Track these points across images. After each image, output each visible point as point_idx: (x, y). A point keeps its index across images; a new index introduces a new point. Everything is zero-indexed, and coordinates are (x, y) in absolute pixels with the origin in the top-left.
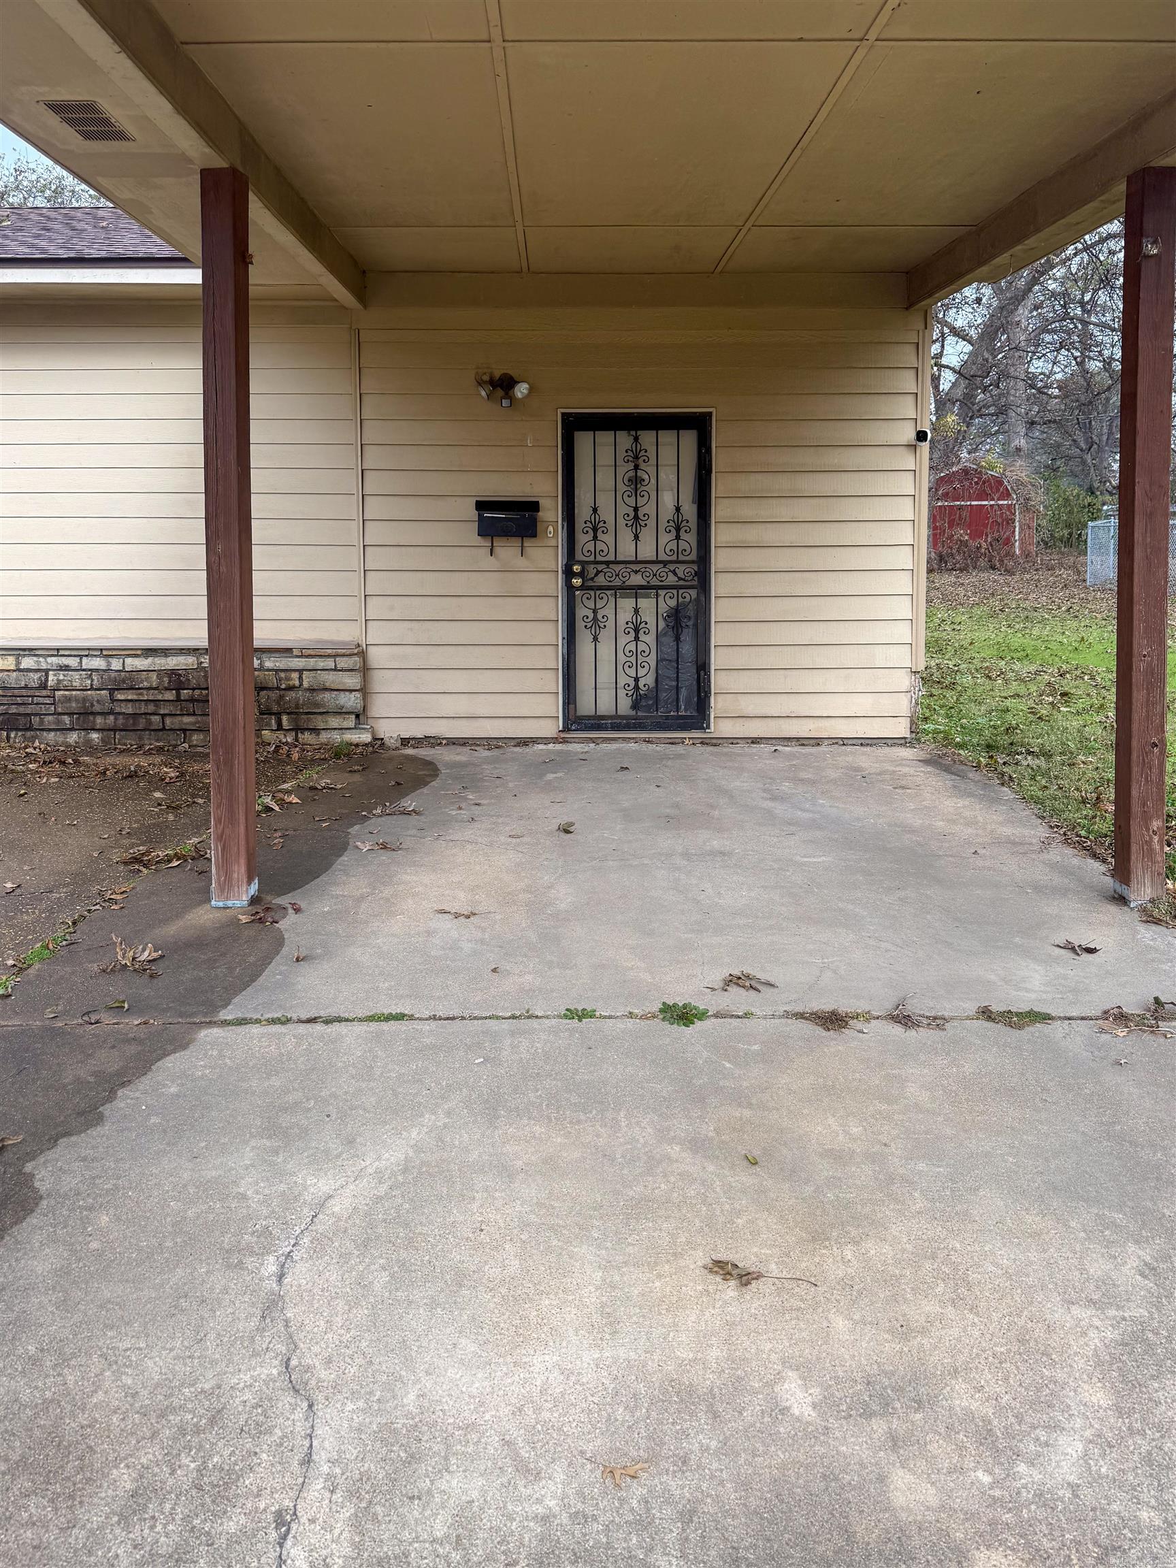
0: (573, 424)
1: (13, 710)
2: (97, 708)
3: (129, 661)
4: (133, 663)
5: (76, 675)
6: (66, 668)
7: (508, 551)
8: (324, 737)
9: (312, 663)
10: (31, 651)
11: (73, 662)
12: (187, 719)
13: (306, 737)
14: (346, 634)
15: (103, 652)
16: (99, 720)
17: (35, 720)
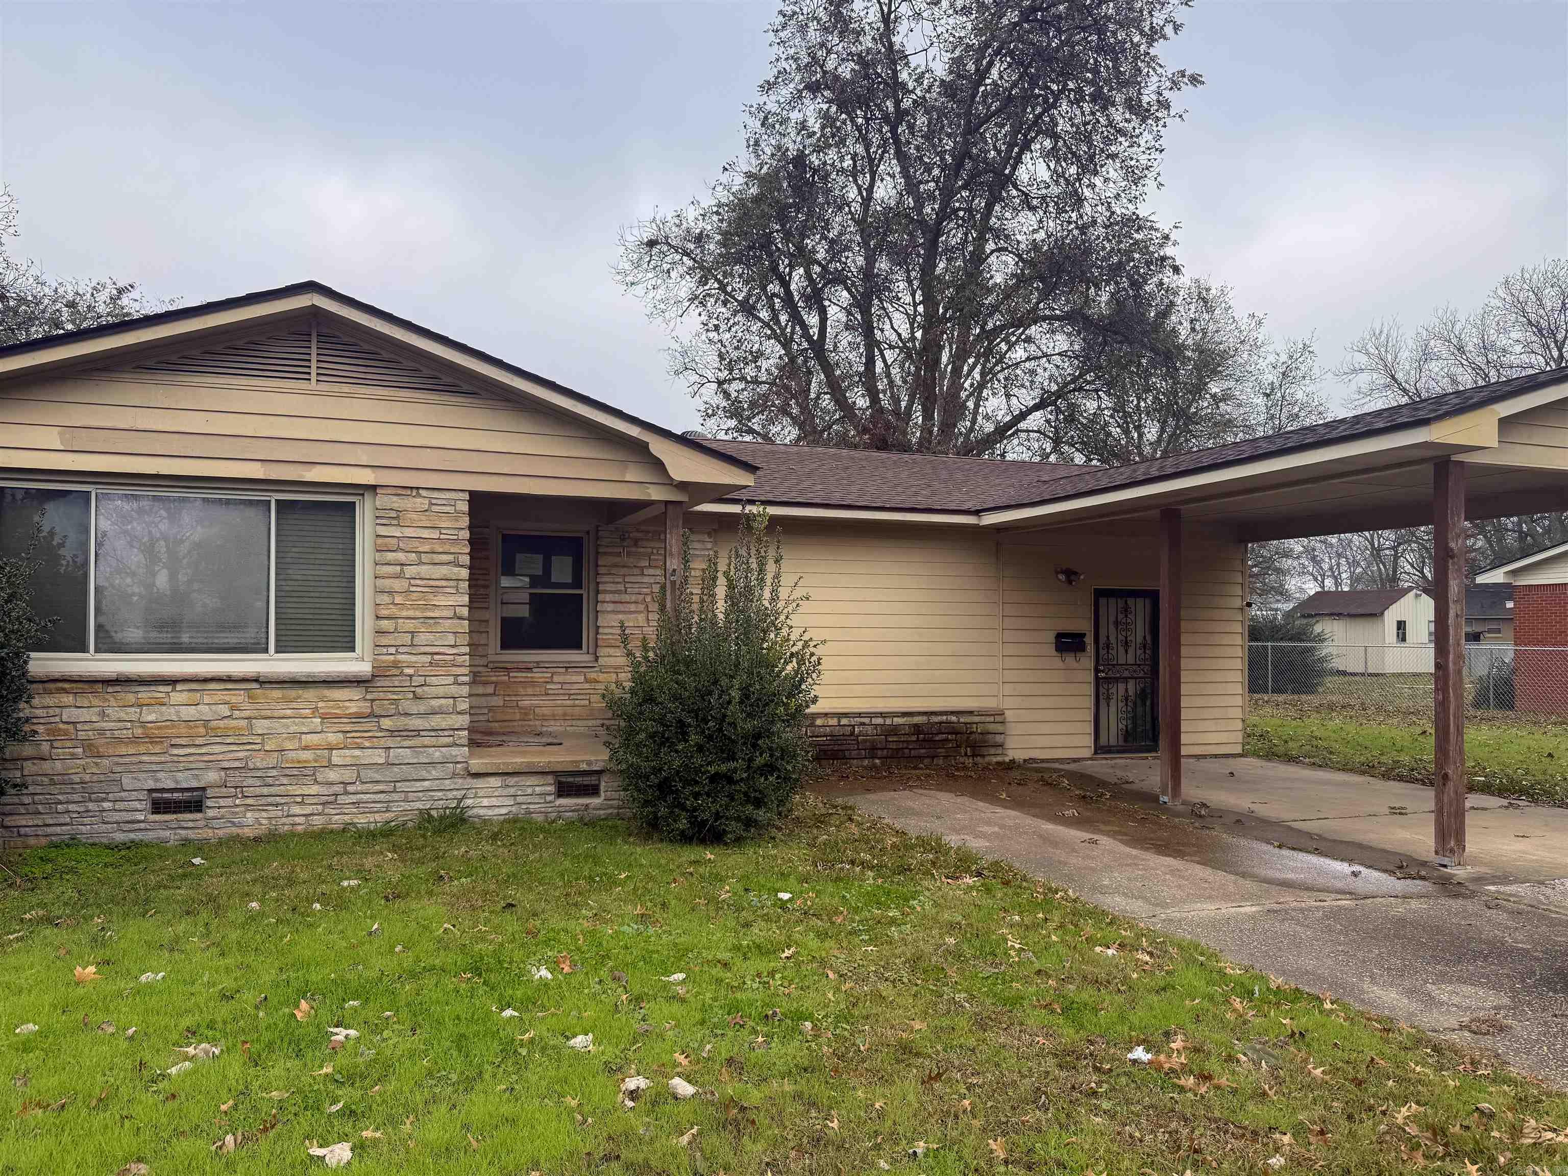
0: (1100, 594)
1: (836, 748)
2: (879, 746)
3: (895, 719)
4: (898, 721)
5: (869, 728)
6: (863, 724)
7: (1070, 659)
8: (987, 759)
9: (983, 719)
10: (845, 715)
11: (867, 721)
12: (923, 751)
13: (979, 760)
14: (990, 704)
15: (882, 715)
16: (879, 753)
17: (847, 753)
